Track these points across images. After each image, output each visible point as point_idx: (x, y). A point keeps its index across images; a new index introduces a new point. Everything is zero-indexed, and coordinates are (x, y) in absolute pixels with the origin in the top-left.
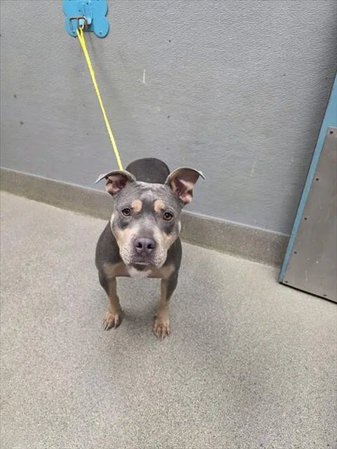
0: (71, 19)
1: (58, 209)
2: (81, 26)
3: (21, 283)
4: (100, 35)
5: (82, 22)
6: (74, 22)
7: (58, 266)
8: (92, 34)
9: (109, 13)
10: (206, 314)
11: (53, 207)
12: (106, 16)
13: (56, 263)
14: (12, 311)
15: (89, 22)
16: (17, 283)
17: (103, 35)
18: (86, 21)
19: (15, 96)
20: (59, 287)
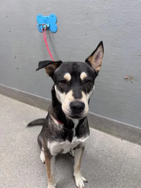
0: (40, 25)
1: (33, 107)
2: (45, 28)
3: (12, 148)
4: (53, 32)
5: (45, 26)
6: (41, 26)
7: (29, 139)
8: (49, 31)
9: (57, 22)
10: (102, 173)
11: (31, 106)
12: (56, 23)
13: (29, 138)
14: (6, 164)
15: (48, 26)
16: (10, 148)
17: (54, 32)
18: (47, 26)
19: (15, 57)
20: (29, 151)
